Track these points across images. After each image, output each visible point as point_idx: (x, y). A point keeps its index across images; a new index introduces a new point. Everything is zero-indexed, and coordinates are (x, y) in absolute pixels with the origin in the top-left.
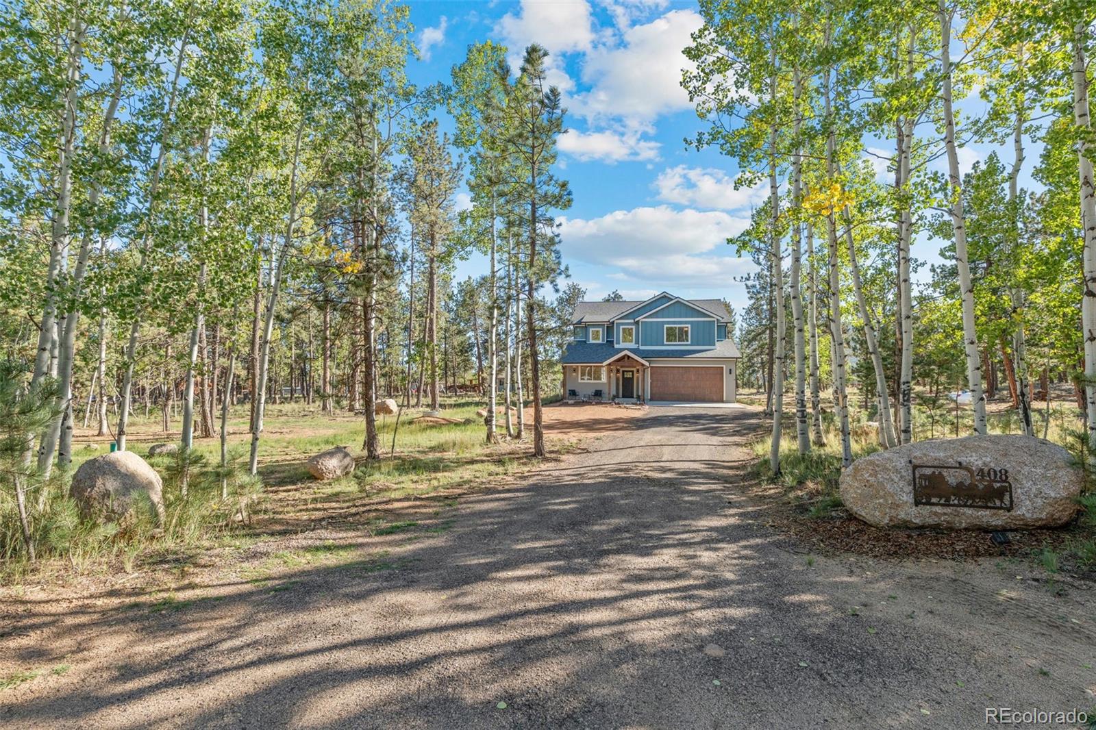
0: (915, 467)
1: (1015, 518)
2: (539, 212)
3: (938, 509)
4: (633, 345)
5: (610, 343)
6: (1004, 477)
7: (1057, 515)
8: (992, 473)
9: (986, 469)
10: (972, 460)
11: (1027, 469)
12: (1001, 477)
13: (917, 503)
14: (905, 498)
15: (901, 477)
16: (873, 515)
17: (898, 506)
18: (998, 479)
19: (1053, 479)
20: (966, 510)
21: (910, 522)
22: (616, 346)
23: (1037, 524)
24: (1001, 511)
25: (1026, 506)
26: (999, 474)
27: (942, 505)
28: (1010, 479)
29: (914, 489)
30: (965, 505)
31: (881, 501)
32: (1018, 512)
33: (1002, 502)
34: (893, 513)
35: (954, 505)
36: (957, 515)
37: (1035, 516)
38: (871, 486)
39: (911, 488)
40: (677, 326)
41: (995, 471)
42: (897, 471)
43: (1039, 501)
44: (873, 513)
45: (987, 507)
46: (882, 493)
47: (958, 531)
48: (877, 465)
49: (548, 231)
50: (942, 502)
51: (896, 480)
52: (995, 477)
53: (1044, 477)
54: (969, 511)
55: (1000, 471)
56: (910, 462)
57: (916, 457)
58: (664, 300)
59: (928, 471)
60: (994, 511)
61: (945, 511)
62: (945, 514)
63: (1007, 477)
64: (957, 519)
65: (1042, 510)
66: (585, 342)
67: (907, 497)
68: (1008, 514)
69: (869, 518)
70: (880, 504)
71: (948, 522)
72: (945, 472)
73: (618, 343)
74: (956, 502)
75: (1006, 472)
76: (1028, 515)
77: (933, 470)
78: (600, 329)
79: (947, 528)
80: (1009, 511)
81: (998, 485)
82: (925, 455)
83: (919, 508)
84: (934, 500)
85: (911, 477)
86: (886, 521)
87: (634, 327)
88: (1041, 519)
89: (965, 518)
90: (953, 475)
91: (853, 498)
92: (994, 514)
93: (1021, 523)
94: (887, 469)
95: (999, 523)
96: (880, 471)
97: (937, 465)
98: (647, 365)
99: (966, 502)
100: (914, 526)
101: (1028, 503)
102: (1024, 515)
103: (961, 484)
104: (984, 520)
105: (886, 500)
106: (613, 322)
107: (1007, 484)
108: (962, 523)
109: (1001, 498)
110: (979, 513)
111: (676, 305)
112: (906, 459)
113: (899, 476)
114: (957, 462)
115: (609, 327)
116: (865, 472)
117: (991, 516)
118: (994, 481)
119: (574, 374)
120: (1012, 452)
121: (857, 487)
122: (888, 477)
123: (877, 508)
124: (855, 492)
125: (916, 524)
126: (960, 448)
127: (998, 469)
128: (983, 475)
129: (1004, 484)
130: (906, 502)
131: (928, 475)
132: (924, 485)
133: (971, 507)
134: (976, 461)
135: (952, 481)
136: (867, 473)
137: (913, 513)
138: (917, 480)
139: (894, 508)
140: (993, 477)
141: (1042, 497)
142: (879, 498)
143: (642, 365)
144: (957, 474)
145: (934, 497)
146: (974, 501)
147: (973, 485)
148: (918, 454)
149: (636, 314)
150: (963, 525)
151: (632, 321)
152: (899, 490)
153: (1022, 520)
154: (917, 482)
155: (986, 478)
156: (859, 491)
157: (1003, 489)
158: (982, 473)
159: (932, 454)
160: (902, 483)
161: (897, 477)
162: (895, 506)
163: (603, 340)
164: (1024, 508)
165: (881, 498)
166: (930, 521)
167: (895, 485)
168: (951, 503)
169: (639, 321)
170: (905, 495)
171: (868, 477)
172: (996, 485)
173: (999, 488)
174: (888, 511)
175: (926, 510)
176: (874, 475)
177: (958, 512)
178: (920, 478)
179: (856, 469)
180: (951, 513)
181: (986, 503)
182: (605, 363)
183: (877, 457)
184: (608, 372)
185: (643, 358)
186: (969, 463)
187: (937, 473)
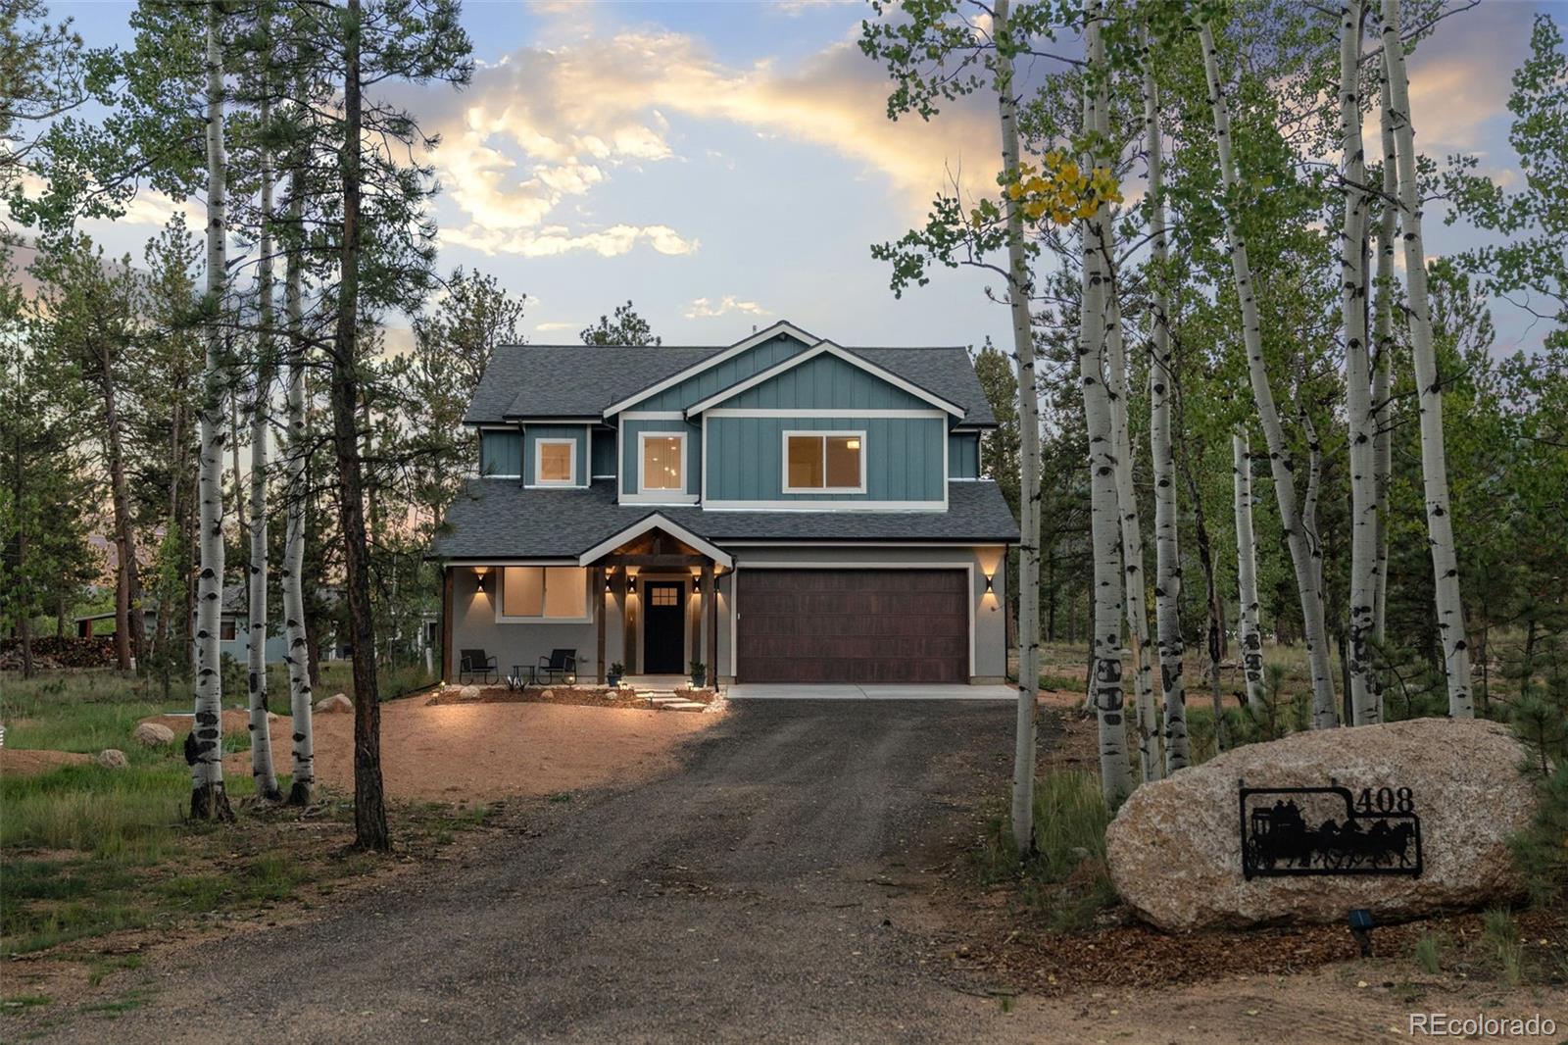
0: (1244, 793)
1: (1428, 891)
2: (369, 99)
3: (1287, 883)
4: (681, 498)
5: (606, 490)
6: (1405, 806)
7: (1502, 880)
8: (1386, 795)
9: (1375, 791)
10: (1356, 773)
11: (1453, 786)
12: (1400, 805)
13: (1249, 874)
14: (1227, 865)
15: (1222, 818)
16: (1166, 908)
17: (1213, 882)
18: (1395, 809)
19: (1497, 805)
20: (1338, 881)
21: (1235, 915)
22: (625, 500)
23: (1464, 900)
24: (1401, 879)
25: (1448, 863)
26: (1397, 800)
27: (1296, 873)
28: (1418, 808)
29: (1244, 841)
30: (1336, 872)
31: (1182, 874)
32: (1435, 876)
33: (1403, 858)
34: (1204, 898)
35: (1317, 872)
36: (1323, 894)
37: (1461, 884)
38: (1165, 841)
39: (1238, 840)
40: (824, 434)
41: (1390, 792)
42: (1214, 805)
43: (1469, 852)
44: (1164, 902)
45: (1375, 872)
46: (1184, 857)
47: (1324, 926)
48: (1178, 796)
49: (400, 156)
50: (1296, 866)
51: (1212, 824)
52: (1391, 807)
53: (1482, 800)
54: (1343, 883)
55: (1400, 793)
56: (1241, 782)
57: (1251, 773)
58: (780, 349)
59: (1270, 801)
60: (1390, 879)
61: (1300, 885)
62: (1300, 892)
63: (1411, 805)
64: (1323, 900)
65: (1473, 870)
66: (519, 484)
67: (1233, 863)
68: (1414, 883)
69: (1159, 915)
70: (1180, 882)
71: (1306, 910)
72: (1303, 802)
73: (631, 489)
74: (1321, 865)
75: (1411, 791)
76: (1450, 883)
77: (1281, 796)
78: (573, 442)
79: (1302, 923)
80: (1416, 878)
81: (1399, 821)
82: (1269, 767)
83: (1251, 884)
84: (1281, 864)
85: (1238, 817)
86: (1190, 918)
87: (683, 436)
88: (1473, 890)
89: (1337, 898)
90: (1321, 809)
91: (1130, 872)
92: (1391, 886)
93: (1439, 900)
94: (1196, 802)
95: (1399, 903)
96: (1183, 807)
97: (1292, 786)
98: (723, 561)
99: (1339, 864)
100: (1243, 923)
101: (1450, 857)
102: (1442, 883)
103: (1329, 825)
104: (1372, 899)
105: (1192, 873)
106: (615, 418)
107: (1412, 820)
108: (1332, 909)
109: (1401, 851)
110: (1364, 886)
111: (819, 366)
112: (1234, 778)
113: (1217, 815)
114: (1328, 778)
115: (604, 436)
116: (1153, 812)
117: (1385, 891)
118: (1388, 814)
119: (481, 596)
120: (1432, 754)
121: (1137, 848)
122: (1197, 820)
123: (1175, 891)
124: (1134, 860)
125: (1245, 918)
126: (1339, 748)
127: (1395, 790)
128: (1368, 804)
129: (1405, 820)
130: (1230, 873)
131: (1267, 810)
132: (1260, 832)
133: (1348, 873)
134: (1360, 773)
135: (1314, 819)
136: (1158, 814)
137: (1240, 895)
138: (1248, 820)
139: (1206, 889)
140: (1386, 807)
141: (1475, 844)
142: (1177, 869)
143: (710, 563)
144: (1327, 804)
145: (1282, 857)
146: (1352, 860)
147: (1351, 826)
148: (1256, 765)
149: (689, 393)
150: (1334, 913)
151: (676, 415)
152: (1216, 846)
153: (1440, 893)
154: (1248, 827)
155: (1376, 809)
156: (1141, 857)
157: (1405, 829)
158: (1368, 799)
159: (1283, 764)
160: (1223, 832)
161: (1214, 818)
162: (1209, 882)
163: (581, 479)
164: (1443, 869)
165: (1182, 867)
166: (1273, 910)
167: (1210, 837)
168: (1313, 866)
169: (698, 417)
170: (1226, 857)
171: (1160, 823)
172: (1392, 823)
173: (1397, 828)
174: (1194, 895)
175: (1265, 887)
176: (1171, 817)
177: (1325, 886)
178: (1254, 817)
179: (1138, 808)
180: (1311, 890)
181: (1374, 862)
182: (587, 559)
183: (1180, 778)
184: (596, 584)
185: (712, 540)
186: (1351, 779)
187: (1285, 804)
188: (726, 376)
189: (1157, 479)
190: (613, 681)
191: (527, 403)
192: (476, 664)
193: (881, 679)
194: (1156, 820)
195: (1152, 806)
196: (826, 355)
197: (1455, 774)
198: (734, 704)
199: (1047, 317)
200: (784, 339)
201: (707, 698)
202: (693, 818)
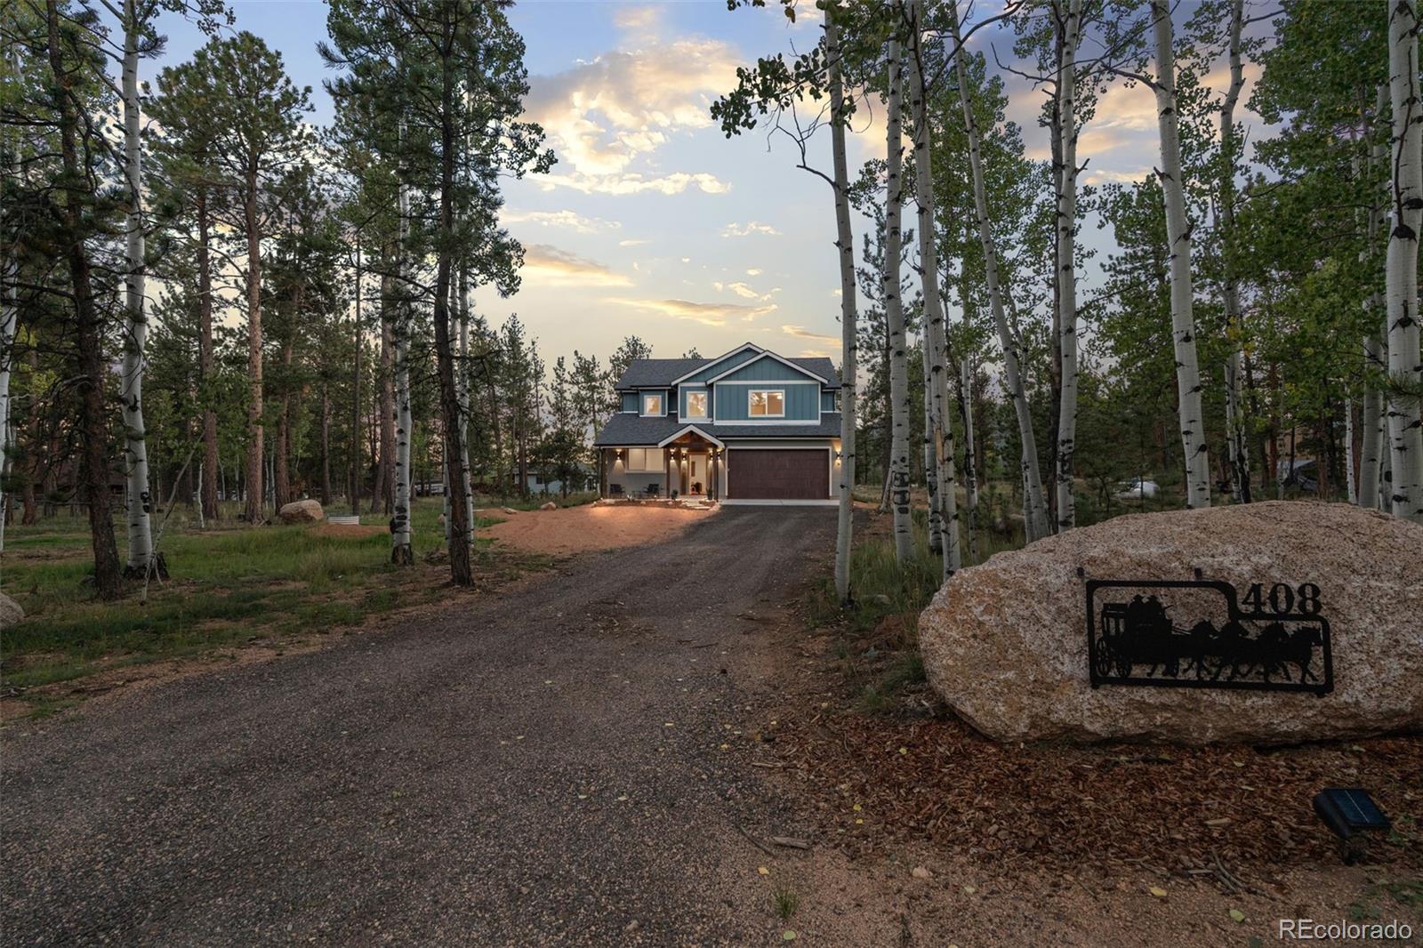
0: (1092, 586)
1: (1337, 713)
3: (1148, 695)
4: (704, 419)
5: (673, 417)
6: (1310, 606)
8: (1282, 596)
9: (1264, 586)
10: (1227, 563)
11: (1357, 581)
12: (1302, 606)
13: (1096, 681)
14: (1067, 668)
15: (1060, 611)
16: (991, 713)
17: (1051, 688)
18: (1295, 610)
20: (1215, 695)
21: (1080, 729)
22: (681, 421)
23: (1387, 726)
24: (1301, 697)
25: (1362, 680)
26: (1297, 598)
27: (1159, 684)
28: (1326, 611)
29: (1090, 643)
30: (1214, 684)
31: (1011, 675)
33: (1305, 671)
34: (1039, 706)
35: (1187, 684)
36: (1197, 711)
37: (1385, 707)
38: (988, 637)
39: (1082, 639)
40: (766, 391)
41: (1288, 589)
42: (1048, 596)
43: (1394, 666)
45: (1266, 687)
46: (1012, 655)
47: (1197, 750)
48: (1004, 585)
50: (1158, 675)
51: (1047, 619)
52: (1290, 605)
53: (1402, 600)
54: (1224, 699)
55: (1302, 590)
56: (1080, 572)
57: (1092, 561)
58: (747, 355)
59: (1125, 596)
60: (1284, 697)
61: (1165, 699)
62: (1165, 707)
63: (1317, 606)
64: (1195, 719)
65: (1401, 690)
66: (637, 415)
67: (1074, 666)
68: (1318, 702)
69: (981, 719)
70: (1008, 684)
71: (1172, 729)
73: (684, 416)
74: (1192, 675)
75: (1316, 591)
76: (1370, 705)
78: (660, 397)
79: (1168, 744)
80: (1322, 695)
81: (1297, 626)
82: (1116, 554)
83: (1100, 694)
84: (1137, 671)
85: (1082, 612)
86: (1022, 728)
87: (705, 393)
88: (1400, 714)
89: (1213, 717)
90: (1184, 605)
91: (947, 668)
92: (1285, 704)
93: (1351, 724)
94: (1025, 592)
95: (1296, 726)
96: (1010, 597)
97: (1146, 578)
98: (721, 446)
99: (1217, 675)
100: (1089, 738)
101: (1367, 671)
102: (1357, 703)
103: (1204, 627)
104: (1261, 719)
105: (1022, 674)
106: (676, 386)
107: (1318, 624)
108: (1206, 729)
109: (1303, 661)
110: (1249, 702)
111: (764, 362)
112: (1071, 566)
113: (1053, 609)
114: (1190, 568)
115: (673, 394)
116: (974, 601)
117: (1277, 710)
118: (1286, 616)
119: (619, 461)
120: (1317, 540)
121: (955, 641)
122: (1027, 613)
123: (1001, 694)
124: (952, 654)
125: (1094, 734)
126: (1196, 533)
127: (1295, 585)
128: (1258, 603)
129: (1310, 624)
130: (1071, 678)
131: (1122, 606)
132: (1113, 632)
133: (1230, 686)
134: (1237, 564)
135: (1182, 620)
136: (980, 603)
137: (1086, 706)
138: (1097, 618)
139: (1040, 695)
140: (1283, 606)
141: (1400, 656)
142: (1005, 669)
143: (715, 447)
144: (1191, 600)
145: (1139, 662)
146: (1235, 672)
147: (1233, 629)
148: (1097, 551)
149: (709, 374)
150: (1209, 734)
151: (703, 384)
152: (1053, 645)
153: (1354, 716)
154: (1097, 625)
155: (1267, 609)
156: (961, 651)
157: (1308, 637)
158: (1258, 597)
159: (1130, 551)
160: (1060, 629)
161: (1049, 612)
162: (1044, 688)
163: (663, 413)
164: (1358, 687)
165: (1011, 667)
166: (1128, 726)
167: (1044, 633)
168: (1181, 677)
169: (712, 385)
170: (1066, 658)
171: (983, 613)
172: (1291, 627)
173: (1298, 633)
174: (1025, 700)
175: (1118, 699)
176: (995, 607)
177: (1197, 701)
178: (1104, 614)
179: (955, 595)
180: (1180, 706)
181: (1266, 675)
182: (662, 444)
183: (1004, 565)
184: (667, 457)
185: (717, 437)
186: (1221, 570)
187: (1145, 600)
188: (724, 367)
189: (926, 378)
190: (674, 497)
191: (642, 380)
192: (617, 490)
193: (791, 497)
194: (978, 610)
195: (972, 594)
196: (767, 357)
197: (1357, 565)
198: (724, 507)
199: (865, 330)
200: (749, 351)
201: (712, 505)
202: (663, 565)
